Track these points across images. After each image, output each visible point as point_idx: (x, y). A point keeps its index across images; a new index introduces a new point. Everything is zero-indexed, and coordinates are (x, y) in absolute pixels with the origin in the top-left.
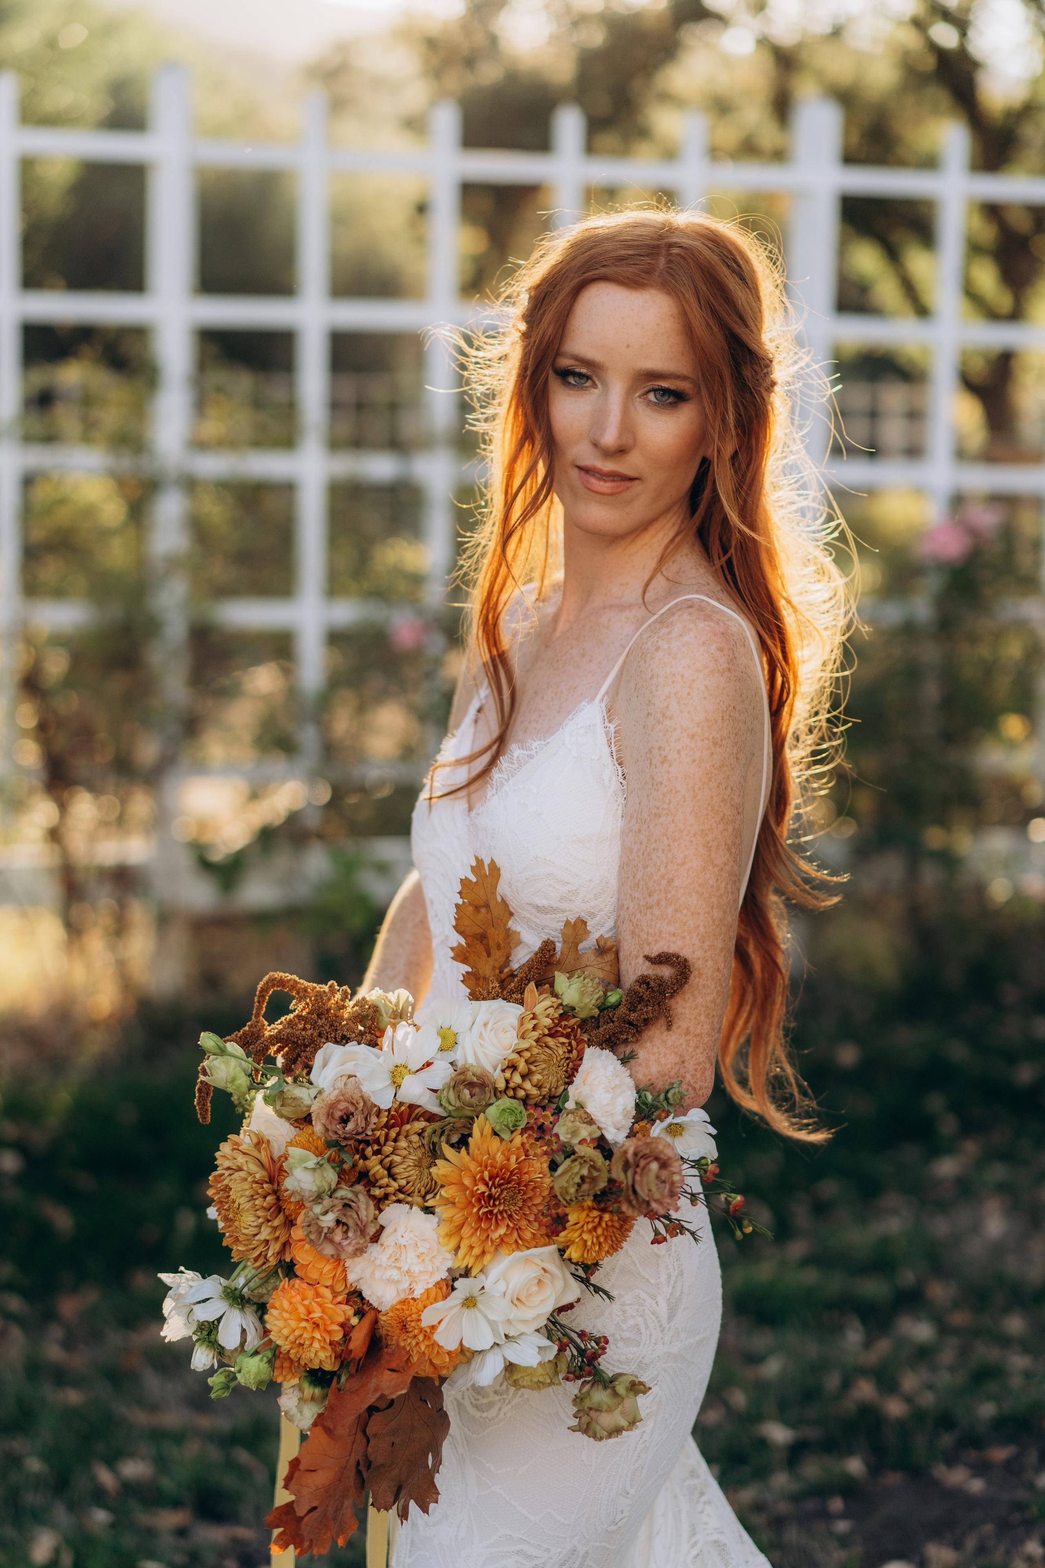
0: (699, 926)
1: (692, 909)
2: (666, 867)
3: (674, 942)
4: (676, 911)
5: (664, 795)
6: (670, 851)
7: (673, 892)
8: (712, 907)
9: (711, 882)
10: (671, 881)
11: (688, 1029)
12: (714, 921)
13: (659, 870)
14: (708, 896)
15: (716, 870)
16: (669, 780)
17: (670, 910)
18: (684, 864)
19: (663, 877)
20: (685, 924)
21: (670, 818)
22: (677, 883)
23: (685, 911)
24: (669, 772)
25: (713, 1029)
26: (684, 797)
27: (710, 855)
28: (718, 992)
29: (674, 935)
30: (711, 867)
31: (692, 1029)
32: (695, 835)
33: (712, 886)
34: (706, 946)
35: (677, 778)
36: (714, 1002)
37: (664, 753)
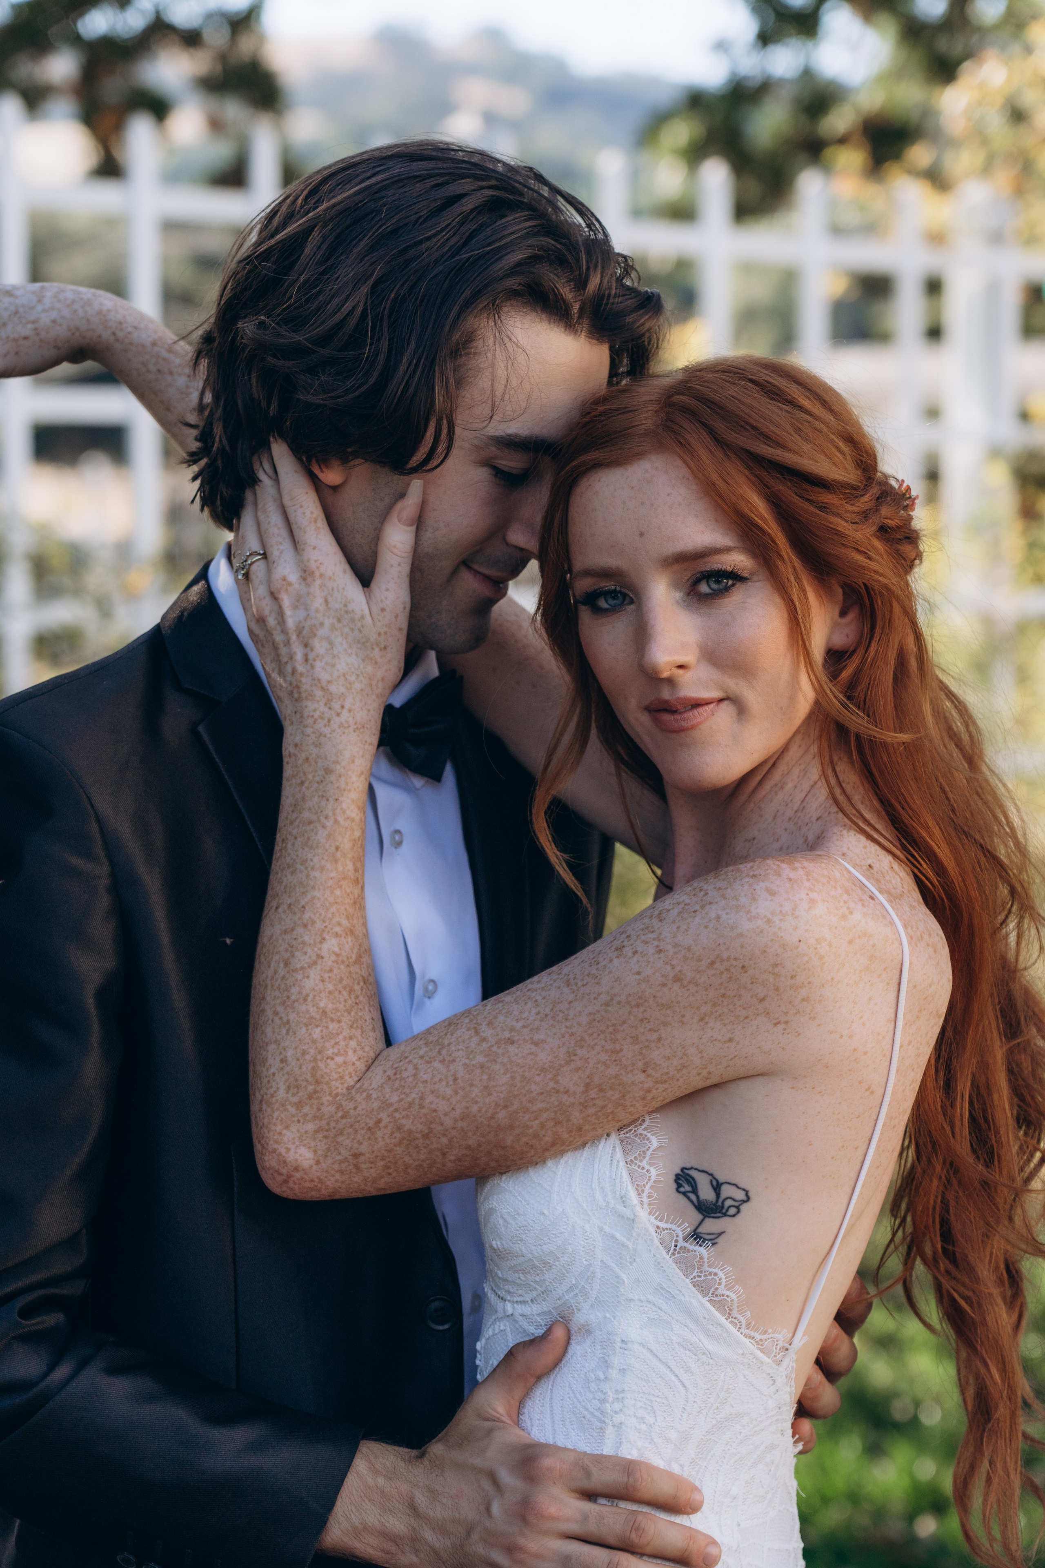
0: (477, 1102)
1: (492, 1083)
2: (524, 1027)
3: (447, 1085)
4: (482, 1067)
6: (542, 1020)
7: (500, 1051)
8: (506, 1107)
9: (533, 1087)
10: (511, 1041)
12: (492, 1118)
13: (517, 1020)
14: (516, 1093)
17: (480, 1059)
18: (536, 1044)
19: (512, 1029)
20: (471, 1085)
21: (571, 997)
22: (512, 1049)
23: (485, 1077)
24: (611, 961)
25: (374, 1182)
26: (599, 994)
27: (561, 1066)
28: (420, 1166)
29: (456, 1079)
30: (549, 1076)
31: (362, 1158)
33: (530, 1092)
34: (461, 1124)
35: (610, 972)
36: (407, 1167)
37: (626, 943)
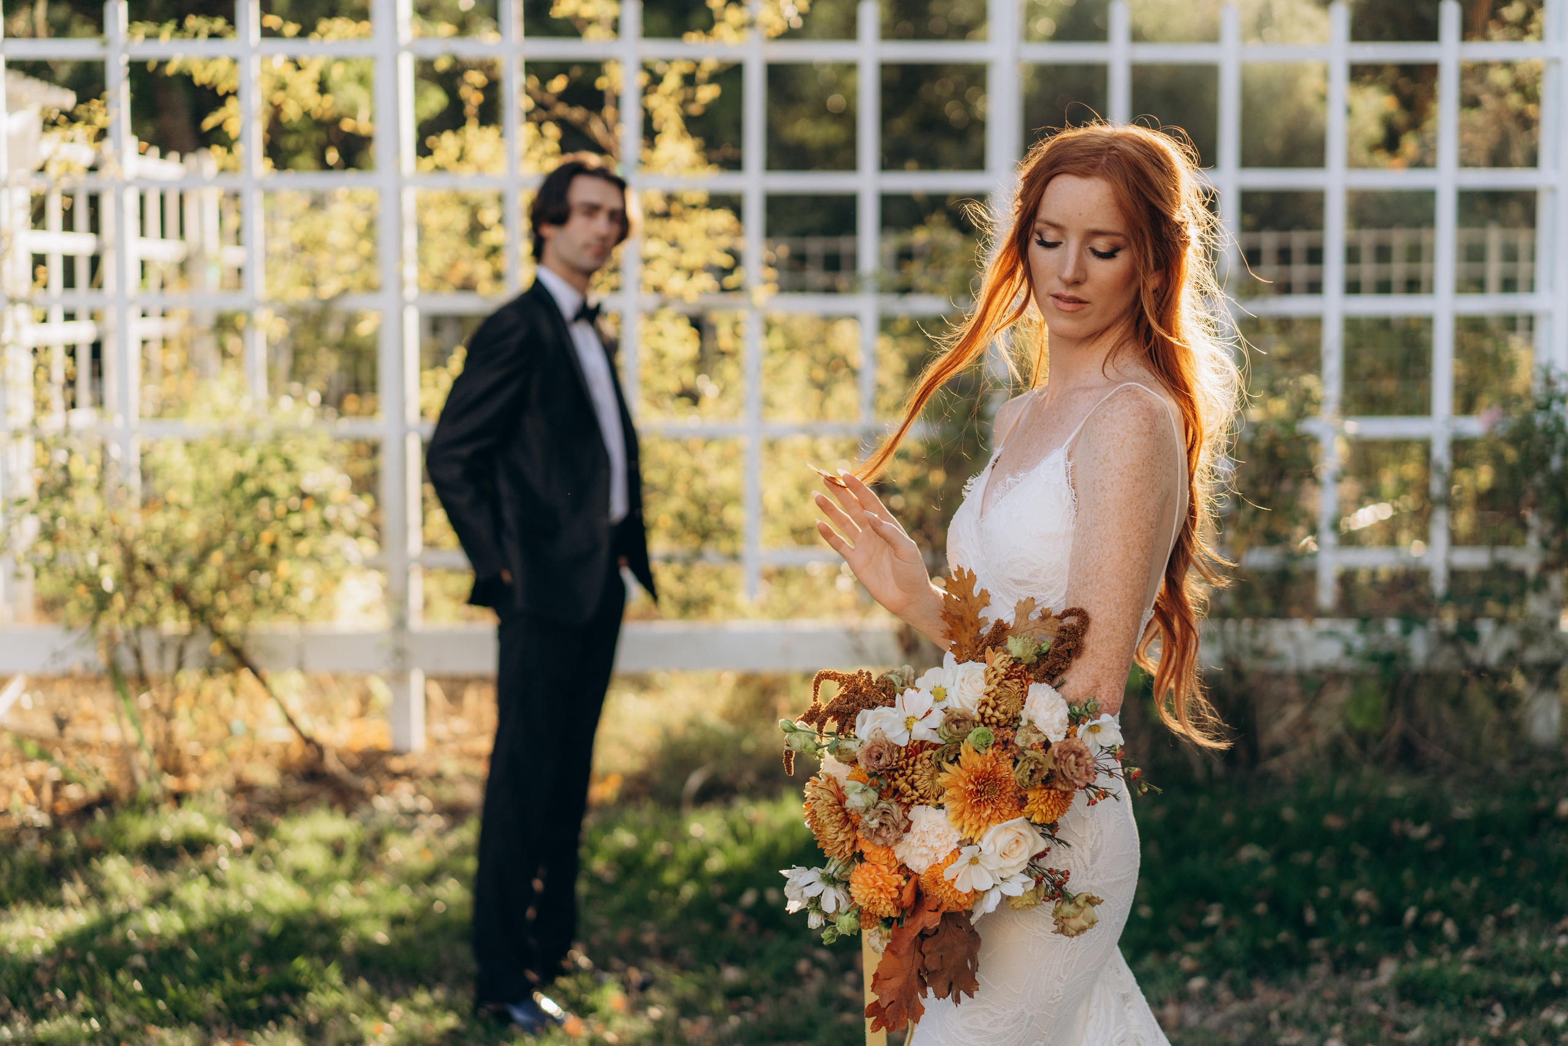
0: (1116, 598)
1: (1113, 586)
3: (1099, 608)
5: (1101, 512)
6: (1101, 548)
7: (1101, 575)
8: (1127, 586)
9: (1127, 570)
11: (1103, 664)
12: (1127, 595)
13: (1093, 560)
15: (1131, 562)
16: (1105, 501)
18: (1110, 556)
20: (1107, 596)
22: (1104, 569)
23: (1108, 587)
24: (1105, 497)
25: (1122, 666)
26: (1114, 513)
27: (1127, 553)
28: (1126, 642)
29: (1099, 602)
30: (1127, 560)
31: (1106, 665)
32: (1119, 538)
33: (1127, 573)
34: (1120, 611)
35: (1110, 501)
36: (1123, 648)
37: (1103, 484)
